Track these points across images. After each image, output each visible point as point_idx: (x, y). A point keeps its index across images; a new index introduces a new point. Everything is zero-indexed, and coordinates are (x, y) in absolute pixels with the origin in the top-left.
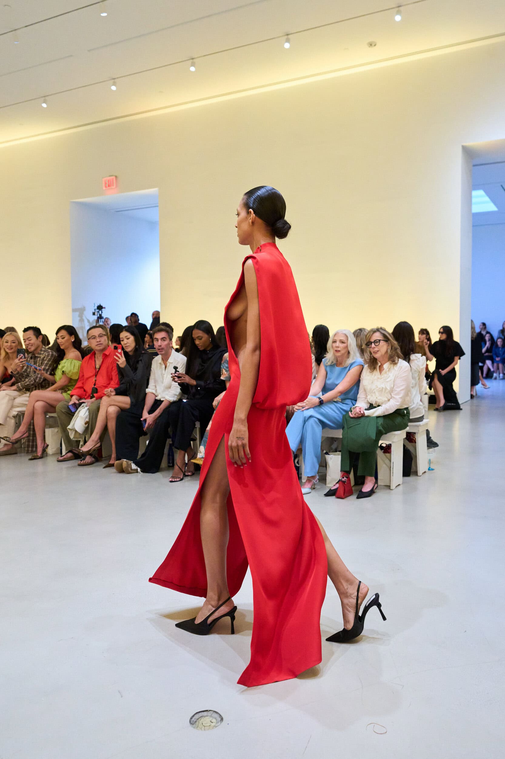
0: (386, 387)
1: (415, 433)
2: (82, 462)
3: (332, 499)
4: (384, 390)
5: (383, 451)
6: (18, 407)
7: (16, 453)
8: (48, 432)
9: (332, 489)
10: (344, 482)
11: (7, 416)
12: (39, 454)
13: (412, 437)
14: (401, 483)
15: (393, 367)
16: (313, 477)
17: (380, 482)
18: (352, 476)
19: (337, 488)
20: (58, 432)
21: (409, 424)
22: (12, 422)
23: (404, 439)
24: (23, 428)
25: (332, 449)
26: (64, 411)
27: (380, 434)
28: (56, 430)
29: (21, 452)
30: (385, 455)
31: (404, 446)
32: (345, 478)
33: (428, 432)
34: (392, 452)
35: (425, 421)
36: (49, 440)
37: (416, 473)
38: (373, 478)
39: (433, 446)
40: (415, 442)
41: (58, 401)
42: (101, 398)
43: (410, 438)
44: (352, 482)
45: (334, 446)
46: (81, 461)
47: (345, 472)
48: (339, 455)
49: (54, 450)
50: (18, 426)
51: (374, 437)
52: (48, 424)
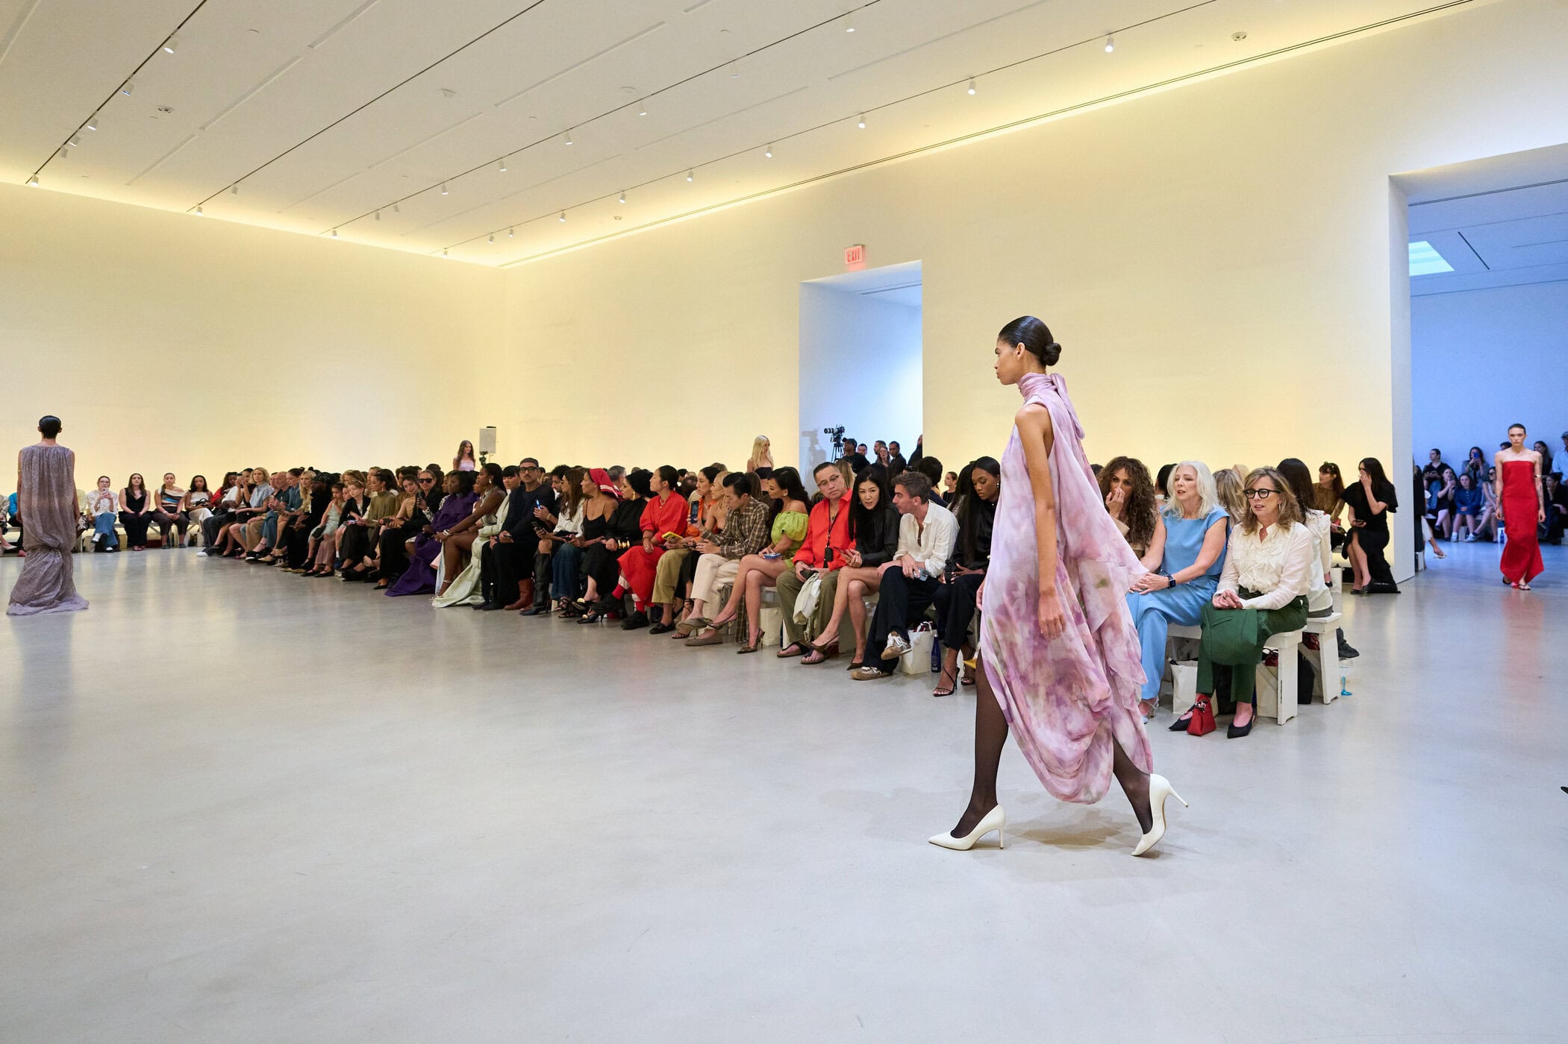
0: (1269, 565)
1: (1318, 634)
2: (807, 660)
3: (1182, 736)
4: (1266, 568)
5: (1264, 661)
6: (725, 577)
7: (721, 643)
8: (765, 613)
9: (1182, 719)
10: (1201, 710)
11: (710, 590)
12: (752, 645)
13: (1313, 641)
14: (1295, 714)
15: (1283, 532)
16: (1152, 700)
17: (1260, 713)
18: (1214, 700)
19: (1191, 719)
20: (777, 613)
21: (1308, 620)
22: (717, 598)
23: (1298, 644)
24: (729, 607)
25: (1182, 653)
26: (787, 585)
27: (1263, 636)
28: (775, 611)
29: (727, 642)
30: (1268, 669)
31: (1300, 655)
32: (1202, 704)
33: (1340, 633)
34: (1279, 665)
35: (1334, 615)
36: (765, 625)
37: (1320, 699)
38: (1250, 705)
39: (1349, 655)
40: (1319, 649)
41: (780, 572)
42: (838, 568)
43: (1310, 641)
44: (1215, 710)
45: (1185, 650)
46: (806, 657)
47: (1203, 695)
48: (1192, 665)
49: (773, 639)
50: (724, 603)
51: (1254, 640)
52: (763, 603)
